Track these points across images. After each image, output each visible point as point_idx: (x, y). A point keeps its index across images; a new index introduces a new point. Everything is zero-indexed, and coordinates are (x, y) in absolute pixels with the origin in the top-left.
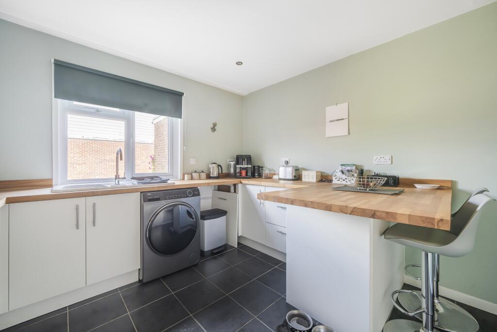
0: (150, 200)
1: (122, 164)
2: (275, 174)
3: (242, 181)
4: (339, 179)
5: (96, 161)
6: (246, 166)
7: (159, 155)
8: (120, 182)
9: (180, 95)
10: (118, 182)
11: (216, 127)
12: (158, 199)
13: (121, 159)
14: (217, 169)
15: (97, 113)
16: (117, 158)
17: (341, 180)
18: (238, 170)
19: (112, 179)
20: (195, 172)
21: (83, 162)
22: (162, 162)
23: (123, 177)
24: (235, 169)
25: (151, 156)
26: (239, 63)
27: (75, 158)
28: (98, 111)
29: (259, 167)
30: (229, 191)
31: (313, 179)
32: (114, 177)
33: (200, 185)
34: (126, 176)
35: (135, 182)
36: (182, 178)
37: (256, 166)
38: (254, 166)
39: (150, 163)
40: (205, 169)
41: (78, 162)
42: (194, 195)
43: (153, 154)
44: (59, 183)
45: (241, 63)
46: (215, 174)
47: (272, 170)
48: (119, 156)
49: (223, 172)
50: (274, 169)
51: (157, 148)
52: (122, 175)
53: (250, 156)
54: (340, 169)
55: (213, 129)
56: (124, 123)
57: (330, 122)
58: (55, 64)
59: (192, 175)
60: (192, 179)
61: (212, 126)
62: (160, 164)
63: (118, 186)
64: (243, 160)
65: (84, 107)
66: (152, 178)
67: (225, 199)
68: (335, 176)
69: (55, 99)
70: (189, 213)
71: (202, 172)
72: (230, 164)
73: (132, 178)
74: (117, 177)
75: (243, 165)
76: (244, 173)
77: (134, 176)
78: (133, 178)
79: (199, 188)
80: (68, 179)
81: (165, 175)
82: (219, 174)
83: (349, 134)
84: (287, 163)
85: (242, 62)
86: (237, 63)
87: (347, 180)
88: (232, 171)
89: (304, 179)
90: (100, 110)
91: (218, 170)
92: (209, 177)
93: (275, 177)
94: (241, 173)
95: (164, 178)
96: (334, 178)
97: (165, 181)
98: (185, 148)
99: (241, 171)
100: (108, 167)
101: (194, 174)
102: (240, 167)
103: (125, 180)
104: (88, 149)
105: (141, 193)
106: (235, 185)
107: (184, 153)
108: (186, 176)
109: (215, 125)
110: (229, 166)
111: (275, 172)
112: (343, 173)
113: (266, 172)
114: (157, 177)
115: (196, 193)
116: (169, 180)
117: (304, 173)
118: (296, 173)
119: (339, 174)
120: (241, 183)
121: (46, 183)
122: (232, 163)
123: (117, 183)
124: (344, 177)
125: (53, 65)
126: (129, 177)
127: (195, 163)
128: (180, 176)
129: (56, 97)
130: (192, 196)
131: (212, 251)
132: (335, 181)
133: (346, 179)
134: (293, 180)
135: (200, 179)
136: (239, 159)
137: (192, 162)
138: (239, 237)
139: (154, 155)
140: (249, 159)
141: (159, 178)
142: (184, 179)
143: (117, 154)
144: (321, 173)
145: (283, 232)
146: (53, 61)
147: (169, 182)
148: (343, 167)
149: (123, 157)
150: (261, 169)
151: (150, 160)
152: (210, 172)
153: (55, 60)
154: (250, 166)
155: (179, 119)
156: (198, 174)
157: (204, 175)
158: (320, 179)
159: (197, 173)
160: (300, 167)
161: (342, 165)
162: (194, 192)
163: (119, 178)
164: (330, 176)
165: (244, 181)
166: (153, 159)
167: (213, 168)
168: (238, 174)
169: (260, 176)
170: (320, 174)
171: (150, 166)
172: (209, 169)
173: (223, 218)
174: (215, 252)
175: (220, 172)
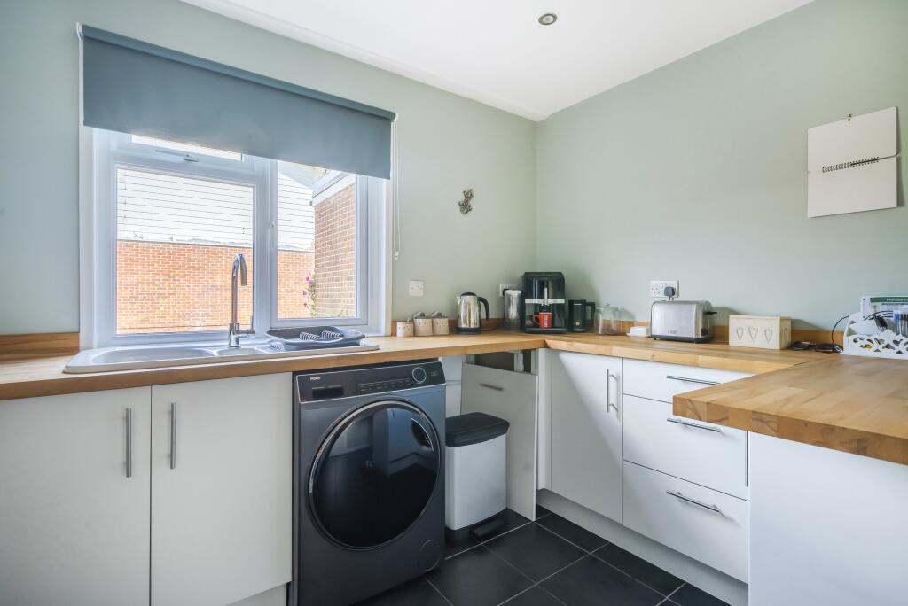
0: (318, 395)
1: (246, 295)
2: (631, 324)
3: (548, 341)
4: (865, 342)
5: (197, 289)
6: (551, 301)
7: (325, 275)
8: (240, 343)
9: (385, 118)
10: (237, 341)
11: (472, 203)
12: (338, 392)
13: (244, 282)
14: (477, 309)
15: (188, 167)
16: (234, 279)
17: (876, 346)
18: (529, 312)
19: (222, 333)
20: (422, 316)
21: (172, 291)
22: (333, 290)
23: (249, 327)
24: (522, 307)
25: (308, 279)
26: (547, 19)
27: (157, 283)
28: (189, 159)
29: (584, 303)
30: (511, 368)
31: (768, 340)
32: (227, 328)
33: (443, 351)
34: (254, 328)
35: (278, 342)
36: (389, 331)
37: (578, 302)
38: (571, 303)
39: (305, 294)
40: (444, 310)
41: (161, 291)
42: (431, 381)
43: (313, 273)
44: (95, 344)
45: (551, 18)
46: (473, 322)
47: (624, 312)
48: (239, 275)
49: (492, 316)
50: (629, 309)
51: (320, 261)
52: (244, 324)
53: (561, 273)
54: (871, 311)
55: (465, 207)
56: (251, 189)
57: (826, 170)
58: (87, 39)
59: (414, 324)
60: (415, 333)
61: (462, 199)
62: (328, 296)
63: (236, 353)
64: (542, 285)
65: (157, 151)
66: (318, 331)
67: (500, 389)
68: (851, 332)
69: (86, 127)
70: (417, 431)
71: (439, 316)
72: (509, 296)
73: (269, 333)
74: (234, 328)
75: (541, 296)
76: (546, 318)
77: (276, 326)
78: (273, 332)
79: (440, 360)
80: (118, 332)
81: (349, 323)
82: (480, 320)
83: (900, 202)
84: (671, 292)
85: (556, 13)
86: (541, 21)
87: (901, 347)
88: (513, 313)
89: (734, 340)
90: (194, 157)
91: (480, 310)
92: (455, 329)
93: (637, 332)
94: (537, 319)
95: (351, 333)
96: (847, 341)
97: (353, 342)
98: (397, 254)
99: (537, 313)
100: (219, 301)
101: (419, 321)
102: (536, 305)
103: (252, 336)
104: (181, 263)
105: (295, 374)
106: (527, 354)
107: (395, 266)
108: (400, 325)
109: (468, 196)
110: (504, 301)
111: (632, 316)
112: (882, 323)
113: (604, 317)
114: (330, 329)
115: (435, 374)
116: (363, 337)
117: (734, 323)
118: (705, 323)
119: (867, 328)
120: (546, 346)
121: (61, 344)
122: (515, 294)
123: (234, 344)
124: (888, 336)
125: (81, 41)
126: (261, 329)
127: (420, 294)
128: (384, 326)
129: (86, 123)
130: (423, 385)
131: (471, 529)
132: (850, 349)
133: (896, 342)
134: (698, 341)
135: (434, 334)
136: (532, 283)
137: (415, 289)
138: (540, 493)
139: (314, 276)
140: (557, 282)
141: (335, 330)
142: (394, 334)
143: (235, 268)
144: (794, 322)
145: (684, 495)
146: (79, 30)
147: (362, 342)
148: (881, 307)
149: (250, 275)
150: (589, 308)
151: (305, 286)
152: (459, 317)
153: (85, 27)
154: (561, 301)
155: (384, 181)
156: (430, 320)
157: (442, 324)
158: (788, 340)
159: (428, 318)
160: (716, 303)
161: (873, 300)
162: (430, 370)
163: (238, 332)
164: (827, 332)
165: (555, 342)
166: (312, 284)
167: (467, 304)
168: (528, 322)
169: (589, 327)
170: (788, 325)
171: (306, 300)
172: (456, 308)
173: (498, 442)
174: (480, 532)
175: (484, 316)
